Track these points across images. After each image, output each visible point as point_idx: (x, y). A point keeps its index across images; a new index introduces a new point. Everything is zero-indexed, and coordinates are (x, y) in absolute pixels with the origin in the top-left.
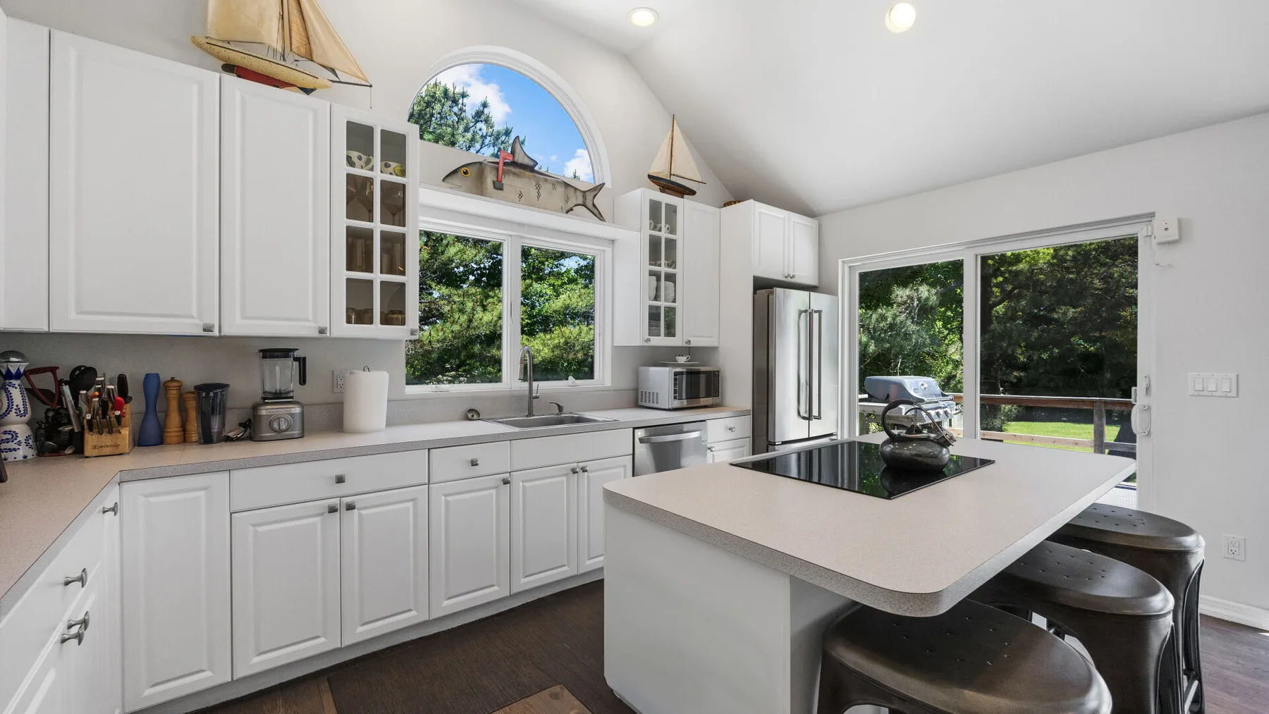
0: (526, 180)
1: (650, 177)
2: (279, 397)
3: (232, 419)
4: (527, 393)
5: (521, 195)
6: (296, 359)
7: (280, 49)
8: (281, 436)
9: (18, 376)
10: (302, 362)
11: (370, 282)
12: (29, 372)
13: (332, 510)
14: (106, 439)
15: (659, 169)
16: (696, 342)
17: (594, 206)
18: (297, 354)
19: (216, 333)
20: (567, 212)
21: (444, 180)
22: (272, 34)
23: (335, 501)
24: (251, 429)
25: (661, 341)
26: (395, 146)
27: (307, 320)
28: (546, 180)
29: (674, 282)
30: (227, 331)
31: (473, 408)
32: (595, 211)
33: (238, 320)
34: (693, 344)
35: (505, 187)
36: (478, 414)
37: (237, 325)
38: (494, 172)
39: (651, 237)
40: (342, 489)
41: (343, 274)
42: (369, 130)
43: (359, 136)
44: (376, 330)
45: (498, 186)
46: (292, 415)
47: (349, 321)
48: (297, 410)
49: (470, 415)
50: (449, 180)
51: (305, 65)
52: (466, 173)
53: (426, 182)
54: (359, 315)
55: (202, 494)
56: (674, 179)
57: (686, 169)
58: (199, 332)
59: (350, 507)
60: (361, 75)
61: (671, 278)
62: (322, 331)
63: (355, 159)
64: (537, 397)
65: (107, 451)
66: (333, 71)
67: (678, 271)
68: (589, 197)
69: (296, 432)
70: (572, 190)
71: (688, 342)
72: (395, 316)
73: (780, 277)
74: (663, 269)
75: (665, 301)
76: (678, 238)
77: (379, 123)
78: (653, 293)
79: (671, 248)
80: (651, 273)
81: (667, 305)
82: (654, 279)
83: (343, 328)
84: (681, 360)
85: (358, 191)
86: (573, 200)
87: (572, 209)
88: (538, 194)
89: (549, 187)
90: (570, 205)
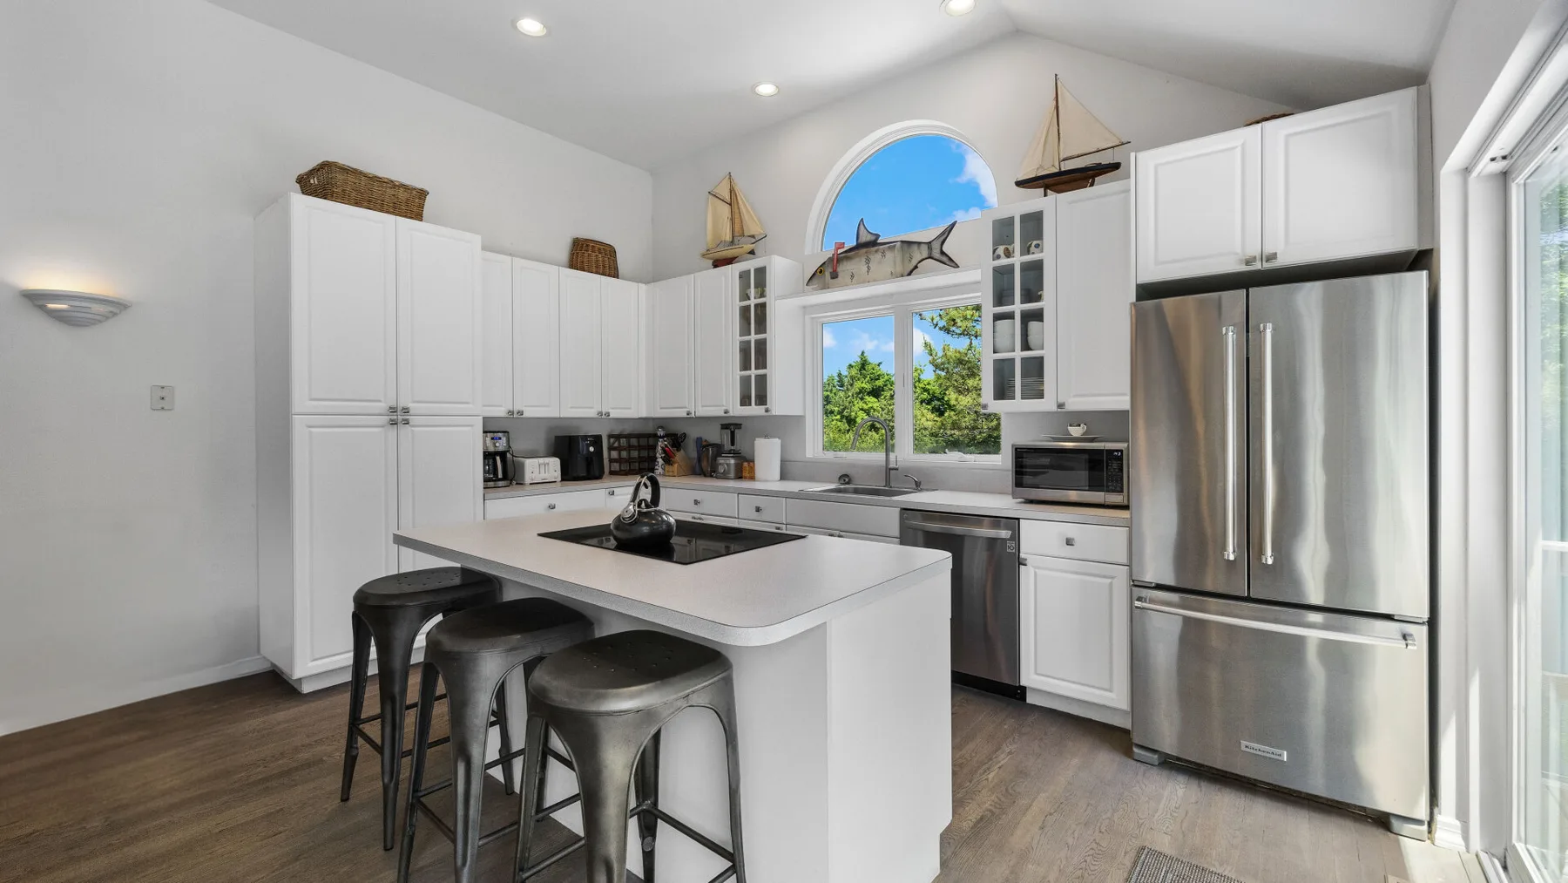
1: (1019, 184)
2: (727, 453)
4: (884, 463)
5: (852, 276)
7: (730, 239)
8: (725, 477)
9: (661, 437)
10: (732, 431)
16: (1075, 404)
17: (943, 253)
18: (730, 427)
19: (693, 415)
20: (909, 274)
21: (807, 285)
24: (713, 470)
25: (1019, 405)
26: (761, 277)
27: (723, 405)
29: (1041, 320)
30: (697, 414)
31: (845, 473)
32: (944, 259)
33: (700, 408)
34: (1071, 408)
35: (840, 275)
36: (849, 478)
37: (700, 411)
39: (996, 270)
41: (739, 374)
42: (749, 273)
43: (745, 280)
44: (754, 410)
45: (835, 275)
47: (742, 404)
49: (840, 479)
50: (810, 284)
51: (742, 240)
52: (821, 272)
54: (745, 401)
56: (1066, 167)
58: (685, 415)
60: (763, 232)
61: (1035, 316)
62: (733, 412)
63: (745, 295)
64: (897, 469)
66: (753, 236)
67: (1047, 304)
68: (936, 246)
71: (1060, 406)
72: (762, 399)
73: (1229, 265)
74: (1018, 307)
75: (1023, 349)
76: (1049, 256)
77: (753, 266)
78: (1007, 343)
79: (1034, 273)
80: (998, 317)
81: (1029, 354)
82: (1006, 324)
83: (738, 409)
84: (1076, 432)
85: (744, 316)
86: (917, 256)
87: (916, 267)
88: (868, 268)
89: (879, 256)
90: (914, 263)
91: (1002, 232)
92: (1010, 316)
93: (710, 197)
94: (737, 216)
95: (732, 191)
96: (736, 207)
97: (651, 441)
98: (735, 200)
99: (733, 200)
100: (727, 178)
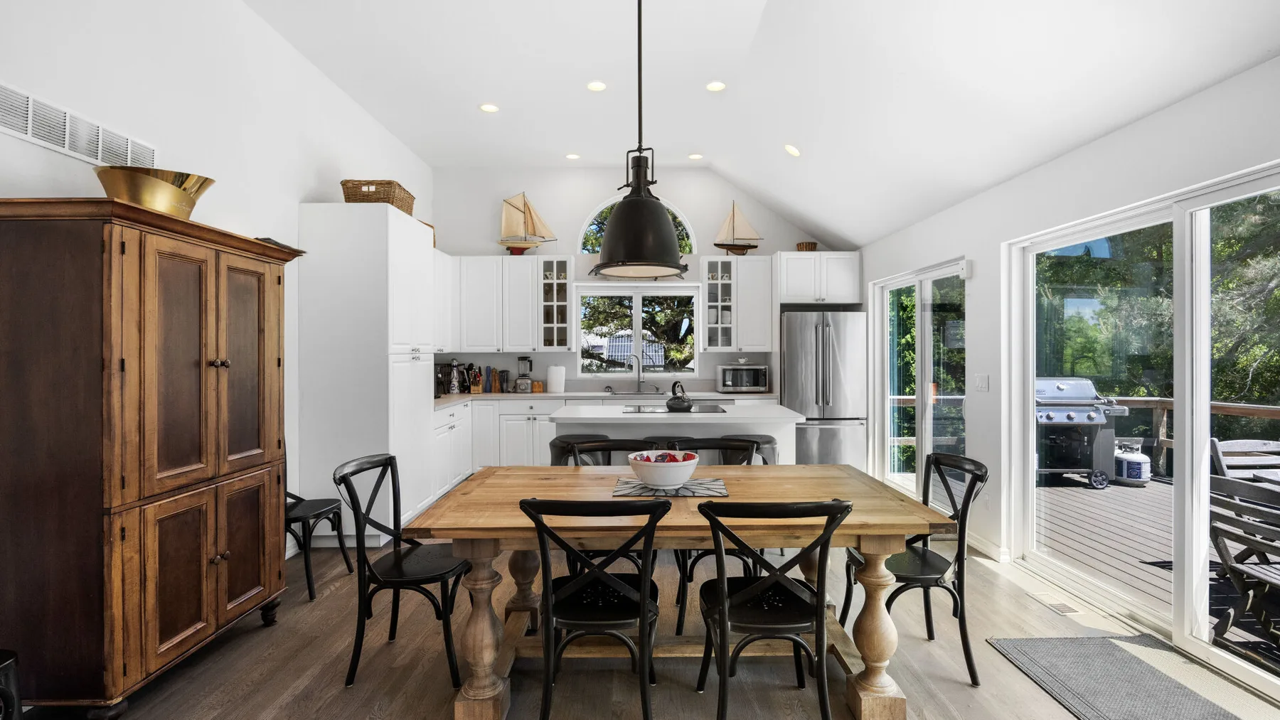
1: (716, 245)
2: (524, 376)
3: (511, 385)
6: (529, 361)
7: (523, 236)
8: (524, 391)
9: (455, 366)
10: (531, 362)
11: (558, 328)
12: (459, 365)
13: (529, 419)
14: (476, 388)
15: (725, 238)
16: (746, 349)
18: (530, 359)
19: (501, 351)
21: (589, 275)
22: (522, 233)
23: (531, 416)
24: (515, 390)
25: (720, 349)
26: (562, 266)
27: (529, 345)
29: (730, 311)
30: (504, 351)
31: (609, 385)
33: (508, 346)
34: (743, 351)
36: (611, 388)
37: (508, 348)
39: (712, 285)
40: (532, 412)
41: (543, 325)
42: (552, 263)
43: (548, 266)
44: (555, 348)
46: (527, 384)
47: (545, 345)
48: (529, 382)
49: (607, 389)
50: (591, 274)
51: (534, 238)
53: (577, 279)
54: (548, 342)
55: (491, 407)
56: (737, 242)
57: (744, 234)
58: (496, 351)
59: (535, 419)
60: (552, 235)
61: (728, 308)
62: (534, 350)
63: (548, 276)
64: (644, 382)
65: (477, 392)
66: (543, 237)
67: (733, 304)
69: (529, 391)
71: (740, 349)
72: (562, 342)
73: (810, 301)
74: (720, 304)
75: (722, 323)
76: (733, 282)
77: (555, 259)
78: (714, 320)
79: (727, 289)
80: (710, 307)
81: (724, 326)
82: (713, 311)
83: (543, 349)
84: (742, 361)
85: (548, 289)
91: (712, 267)
92: (716, 307)
93: (505, 203)
94: (530, 221)
95: (525, 204)
96: (529, 215)
97: (447, 370)
98: (528, 211)
99: (526, 210)
100: (522, 195)
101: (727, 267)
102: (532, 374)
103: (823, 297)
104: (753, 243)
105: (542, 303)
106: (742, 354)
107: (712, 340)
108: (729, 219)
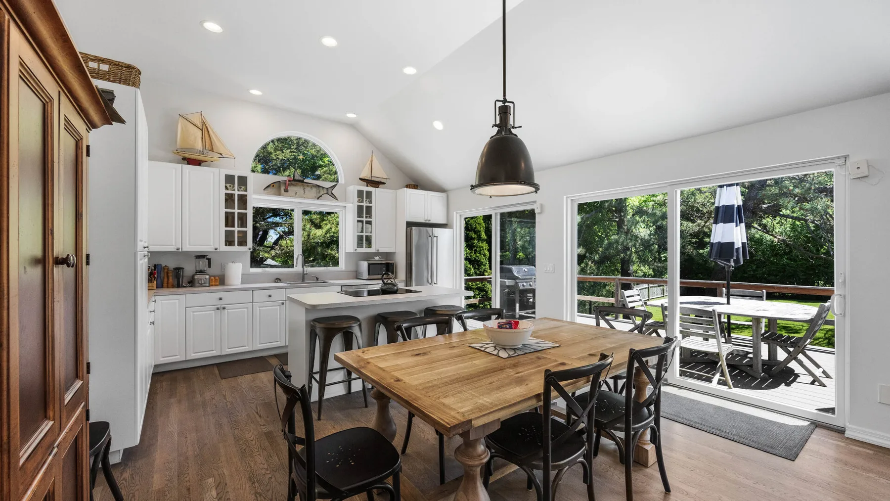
0: (299, 187)
1: (360, 179)
2: (202, 272)
3: (186, 279)
4: (304, 271)
5: (296, 193)
6: (207, 259)
7: (201, 150)
8: (202, 285)
10: (209, 260)
11: (234, 231)
13: (218, 309)
15: (365, 174)
16: (381, 250)
17: (332, 194)
18: (207, 257)
19: (180, 250)
20: (318, 199)
21: (264, 190)
22: (199, 146)
23: (219, 306)
24: (192, 283)
25: (364, 250)
26: (243, 181)
27: (210, 245)
28: (308, 186)
29: (371, 225)
30: (185, 249)
31: (279, 278)
32: (333, 196)
33: (187, 246)
34: (380, 251)
35: (289, 191)
36: (280, 280)
37: (187, 248)
38: (284, 185)
39: (358, 206)
40: (221, 302)
41: (224, 229)
42: (233, 177)
43: (229, 179)
44: (236, 248)
45: (286, 191)
46: (206, 279)
47: (226, 245)
48: (207, 277)
49: (277, 281)
50: (266, 189)
51: (211, 154)
52: (273, 186)
53: (255, 193)
54: (229, 242)
55: (177, 301)
56: (373, 179)
57: (379, 173)
58: (175, 250)
59: (224, 308)
60: (230, 154)
61: (369, 223)
62: (216, 249)
63: (228, 187)
64: (306, 274)
66: (221, 154)
67: (373, 220)
68: (330, 190)
69: (207, 285)
70: (321, 188)
71: (378, 250)
72: (243, 243)
73: (422, 221)
74: (364, 219)
75: (366, 233)
76: (373, 205)
77: (237, 173)
78: (360, 230)
79: (369, 209)
80: (358, 221)
81: (367, 234)
82: (360, 224)
83: (223, 248)
84: (377, 258)
85: (229, 199)
86: (322, 193)
87: (321, 196)
88: (304, 192)
89: (309, 188)
90: (320, 195)
91: (360, 193)
92: (362, 222)
93: (180, 117)
94: (207, 138)
95: (203, 122)
96: (206, 132)
98: (206, 130)
99: (204, 128)
100: (200, 113)
101: (369, 194)
102: (210, 271)
103: (429, 219)
104: (383, 181)
105: (224, 210)
106: (378, 254)
107: (360, 244)
108: (369, 162)
